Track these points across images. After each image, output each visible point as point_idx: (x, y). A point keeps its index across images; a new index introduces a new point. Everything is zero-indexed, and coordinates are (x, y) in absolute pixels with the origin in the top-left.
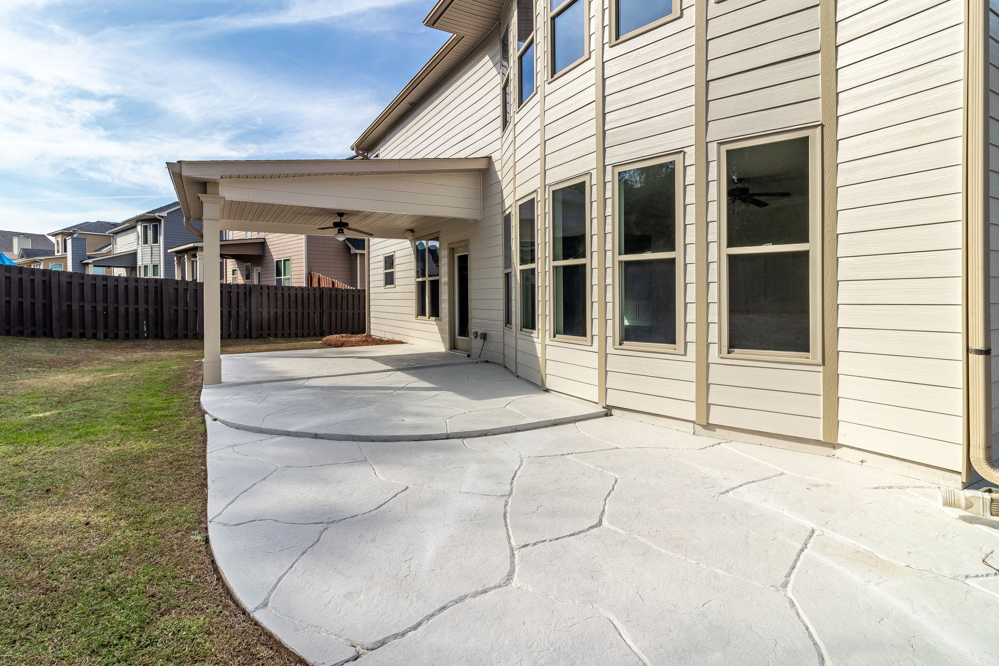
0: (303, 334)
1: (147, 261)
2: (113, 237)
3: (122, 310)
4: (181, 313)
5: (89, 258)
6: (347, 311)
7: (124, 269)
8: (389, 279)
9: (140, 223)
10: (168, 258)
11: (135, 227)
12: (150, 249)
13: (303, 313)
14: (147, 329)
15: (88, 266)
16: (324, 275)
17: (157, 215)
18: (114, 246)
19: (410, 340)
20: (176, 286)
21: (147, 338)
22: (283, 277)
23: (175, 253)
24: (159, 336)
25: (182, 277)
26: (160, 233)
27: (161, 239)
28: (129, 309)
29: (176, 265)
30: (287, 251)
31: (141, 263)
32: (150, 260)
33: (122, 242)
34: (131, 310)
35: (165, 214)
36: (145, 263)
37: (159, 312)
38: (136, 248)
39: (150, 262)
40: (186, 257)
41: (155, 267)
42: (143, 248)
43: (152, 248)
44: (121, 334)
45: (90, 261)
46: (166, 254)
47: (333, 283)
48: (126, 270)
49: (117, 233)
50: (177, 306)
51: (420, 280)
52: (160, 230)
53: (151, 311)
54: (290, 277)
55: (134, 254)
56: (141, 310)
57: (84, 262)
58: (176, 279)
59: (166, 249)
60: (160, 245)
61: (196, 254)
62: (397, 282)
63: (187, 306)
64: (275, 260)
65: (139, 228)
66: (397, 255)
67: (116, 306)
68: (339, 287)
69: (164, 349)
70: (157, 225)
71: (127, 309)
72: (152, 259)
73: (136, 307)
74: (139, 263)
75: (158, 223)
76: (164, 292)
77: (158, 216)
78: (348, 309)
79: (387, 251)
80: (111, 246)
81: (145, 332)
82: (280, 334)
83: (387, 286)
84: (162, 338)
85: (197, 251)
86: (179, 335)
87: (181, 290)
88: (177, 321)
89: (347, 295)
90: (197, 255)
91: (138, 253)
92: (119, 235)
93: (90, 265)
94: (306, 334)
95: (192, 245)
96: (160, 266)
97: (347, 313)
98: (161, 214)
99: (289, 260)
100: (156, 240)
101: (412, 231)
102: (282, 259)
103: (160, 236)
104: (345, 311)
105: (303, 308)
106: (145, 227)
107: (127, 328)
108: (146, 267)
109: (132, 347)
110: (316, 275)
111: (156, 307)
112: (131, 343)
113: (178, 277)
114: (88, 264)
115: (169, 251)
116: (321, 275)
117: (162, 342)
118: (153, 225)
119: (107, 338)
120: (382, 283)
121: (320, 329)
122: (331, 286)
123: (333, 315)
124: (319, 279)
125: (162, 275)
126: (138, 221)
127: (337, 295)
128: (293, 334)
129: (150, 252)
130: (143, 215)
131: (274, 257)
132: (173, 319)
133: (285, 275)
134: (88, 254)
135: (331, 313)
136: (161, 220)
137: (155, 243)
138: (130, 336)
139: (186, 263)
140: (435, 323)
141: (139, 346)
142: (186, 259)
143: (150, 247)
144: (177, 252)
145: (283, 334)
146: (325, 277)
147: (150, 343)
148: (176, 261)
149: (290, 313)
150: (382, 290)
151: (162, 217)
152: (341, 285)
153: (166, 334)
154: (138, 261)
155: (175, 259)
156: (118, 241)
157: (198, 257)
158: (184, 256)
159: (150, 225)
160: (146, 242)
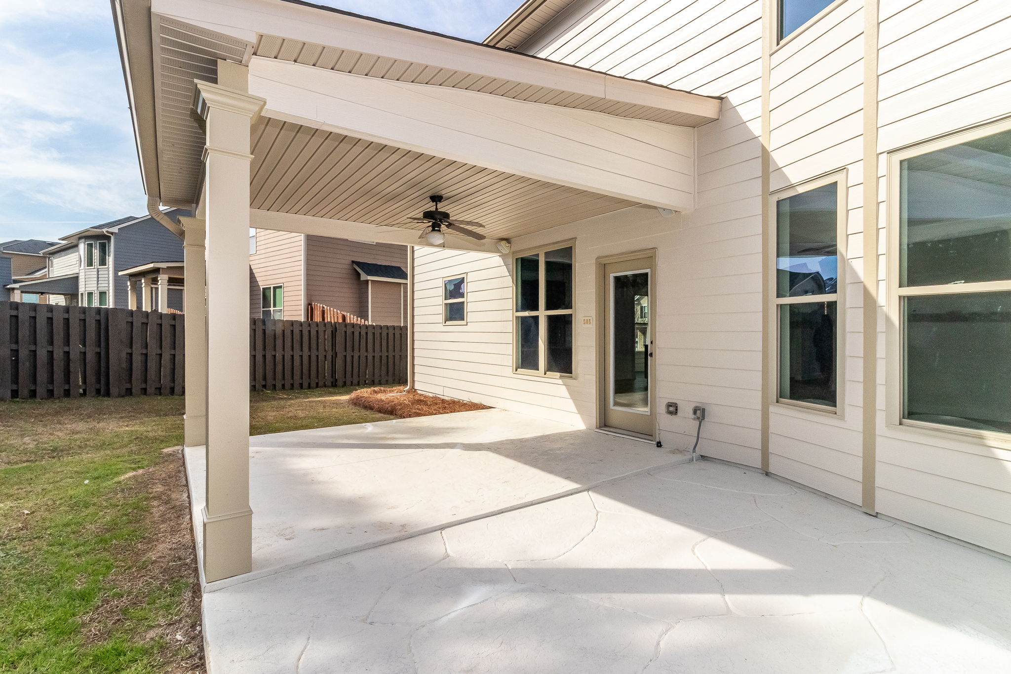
0: (309, 384)
1: (92, 287)
2: (49, 258)
3: (42, 354)
4: (137, 359)
5: (15, 282)
6: (366, 354)
7: (62, 297)
8: (455, 313)
9: (83, 240)
10: (119, 284)
11: (76, 246)
12: (96, 273)
13: (310, 356)
14: (84, 382)
15: (13, 292)
16: (331, 307)
17: (104, 230)
18: (50, 269)
19: (499, 404)
20: (130, 319)
21: (84, 394)
22: (272, 309)
23: (128, 276)
24: (102, 391)
25: (137, 308)
26: (108, 254)
27: (110, 260)
28: (54, 353)
29: (129, 292)
30: (277, 276)
31: (84, 289)
32: (96, 285)
33: (60, 264)
34: (58, 354)
35: (115, 230)
36: (89, 289)
37: (103, 358)
38: (77, 271)
39: (96, 288)
40: (143, 281)
41: (102, 294)
42: (86, 270)
43: (98, 271)
44: (41, 391)
45: (17, 286)
46: (117, 278)
47: (344, 318)
48: (65, 298)
49: (53, 253)
50: (131, 347)
51: (526, 314)
52: (108, 250)
53: (90, 357)
54: (282, 308)
55: (75, 279)
56: (75, 355)
57: (8, 287)
58: (130, 308)
59: (116, 271)
60: (108, 268)
61: (157, 277)
62: (470, 316)
63: (146, 347)
64: (261, 287)
65: (82, 247)
66: (470, 278)
67: (33, 348)
68: (352, 322)
69: (111, 413)
70: (105, 243)
71: (51, 353)
72: (98, 284)
73: (66, 349)
74: (81, 289)
75: (107, 241)
76: (110, 328)
77: (107, 231)
78: (367, 351)
79: (454, 273)
80: (47, 269)
81: (80, 387)
82: (279, 385)
83: (448, 323)
84: (108, 394)
85: (159, 274)
86: (133, 390)
87: (137, 325)
88: (131, 369)
89: (367, 333)
90: (159, 279)
91: (80, 277)
92: (56, 255)
93: (15, 291)
94: (313, 384)
95: (151, 265)
96: (109, 293)
97: (367, 356)
98: (111, 230)
99: (280, 287)
100: (103, 262)
101: (508, 240)
102: (272, 286)
103: (109, 256)
104: (363, 353)
105: (310, 350)
106: (90, 246)
107: (51, 381)
108: (90, 294)
109: (57, 413)
110: (318, 306)
111: (98, 350)
112: (56, 405)
113: (132, 305)
114: (13, 289)
115: (120, 273)
116: (326, 307)
117: (107, 402)
118: (99, 243)
119: (17, 397)
120: (441, 318)
121: (332, 377)
122: (340, 321)
123: (349, 359)
124: (323, 312)
125: (110, 304)
126: (80, 238)
127: (353, 332)
128: (296, 385)
129: (96, 276)
130: (87, 231)
131: (260, 283)
132: (124, 367)
133: (275, 306)
134: (13, 278)
135: (345, 356)
136: (110, 237)
137: (102, 265)
138: (56, 392)
139: (144, 288)
140: (560, 382)
141: (69, 409)
142: (144, 284)
143: (96, 270)
144: (132, 275)
145: (283, 385)
146: (332, 309)
147: (89, 404)
148: (129, 287)
149: (292, 356)
150: (441, 327)
151: (112, 233)
152: (352, 319)
153: (114, 390)
154: (80, 287)
155: (129, 283)
156: (55, 263)
157: (160, 281)
158: (141, 280)
159: (97, 243)
160: (90, 263)
